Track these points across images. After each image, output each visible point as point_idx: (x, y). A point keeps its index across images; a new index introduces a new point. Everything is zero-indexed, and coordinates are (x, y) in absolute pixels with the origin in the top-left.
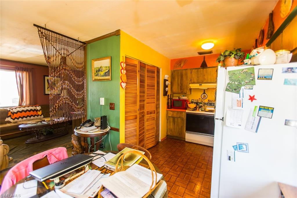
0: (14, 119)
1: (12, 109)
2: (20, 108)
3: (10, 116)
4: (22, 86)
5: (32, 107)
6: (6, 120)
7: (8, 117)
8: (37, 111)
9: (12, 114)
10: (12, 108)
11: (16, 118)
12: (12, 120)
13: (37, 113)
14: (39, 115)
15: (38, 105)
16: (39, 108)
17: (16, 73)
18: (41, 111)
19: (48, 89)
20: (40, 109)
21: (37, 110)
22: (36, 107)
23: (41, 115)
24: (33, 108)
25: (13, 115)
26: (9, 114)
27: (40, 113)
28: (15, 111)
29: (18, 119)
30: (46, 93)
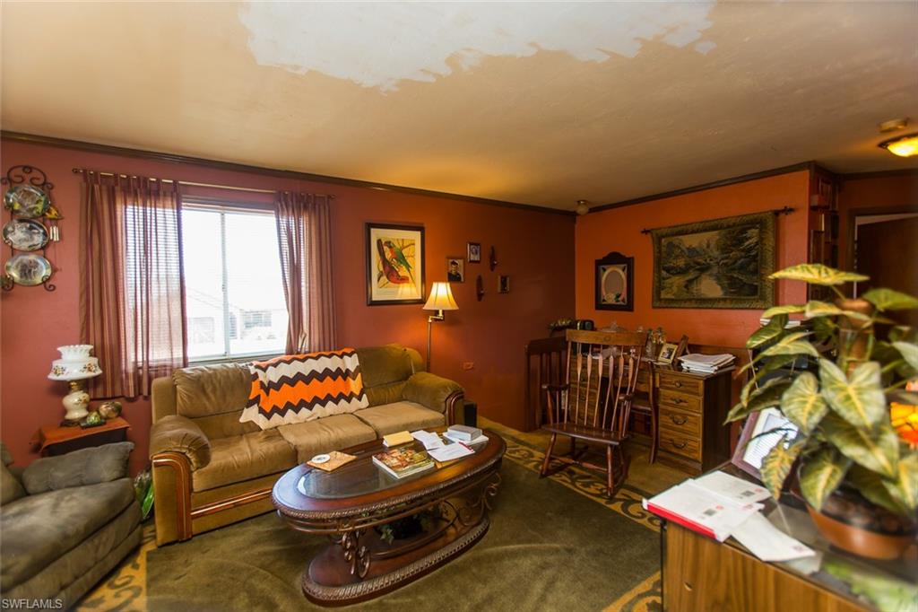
0: (268, 416)
1: (264, 370)
2: (289, 362)
3: (257, 400)
4: (295, 270)
5: (330, 356)
6: (242, 420)
7: (250, 404)
8: (346, 374)
9: (262, 393)
10: (263, 364)
11: (275, 409)
12: (262, 422)
13: (348, 386)
14: (352, 395)
15: (349, 351)
16: (351, 363)
17: (278, 217)
18: (359, 374)
19: (382, 279)
20: (358, 369)
21: (347, 370)
22: (341, 357)
23: (362, 392)
24: (333, 363)
25: (268, 394)
26: (255, 390)
27: (355, 385)
28: (273, 375)
29: (282, 413)
30: (375, 297)
